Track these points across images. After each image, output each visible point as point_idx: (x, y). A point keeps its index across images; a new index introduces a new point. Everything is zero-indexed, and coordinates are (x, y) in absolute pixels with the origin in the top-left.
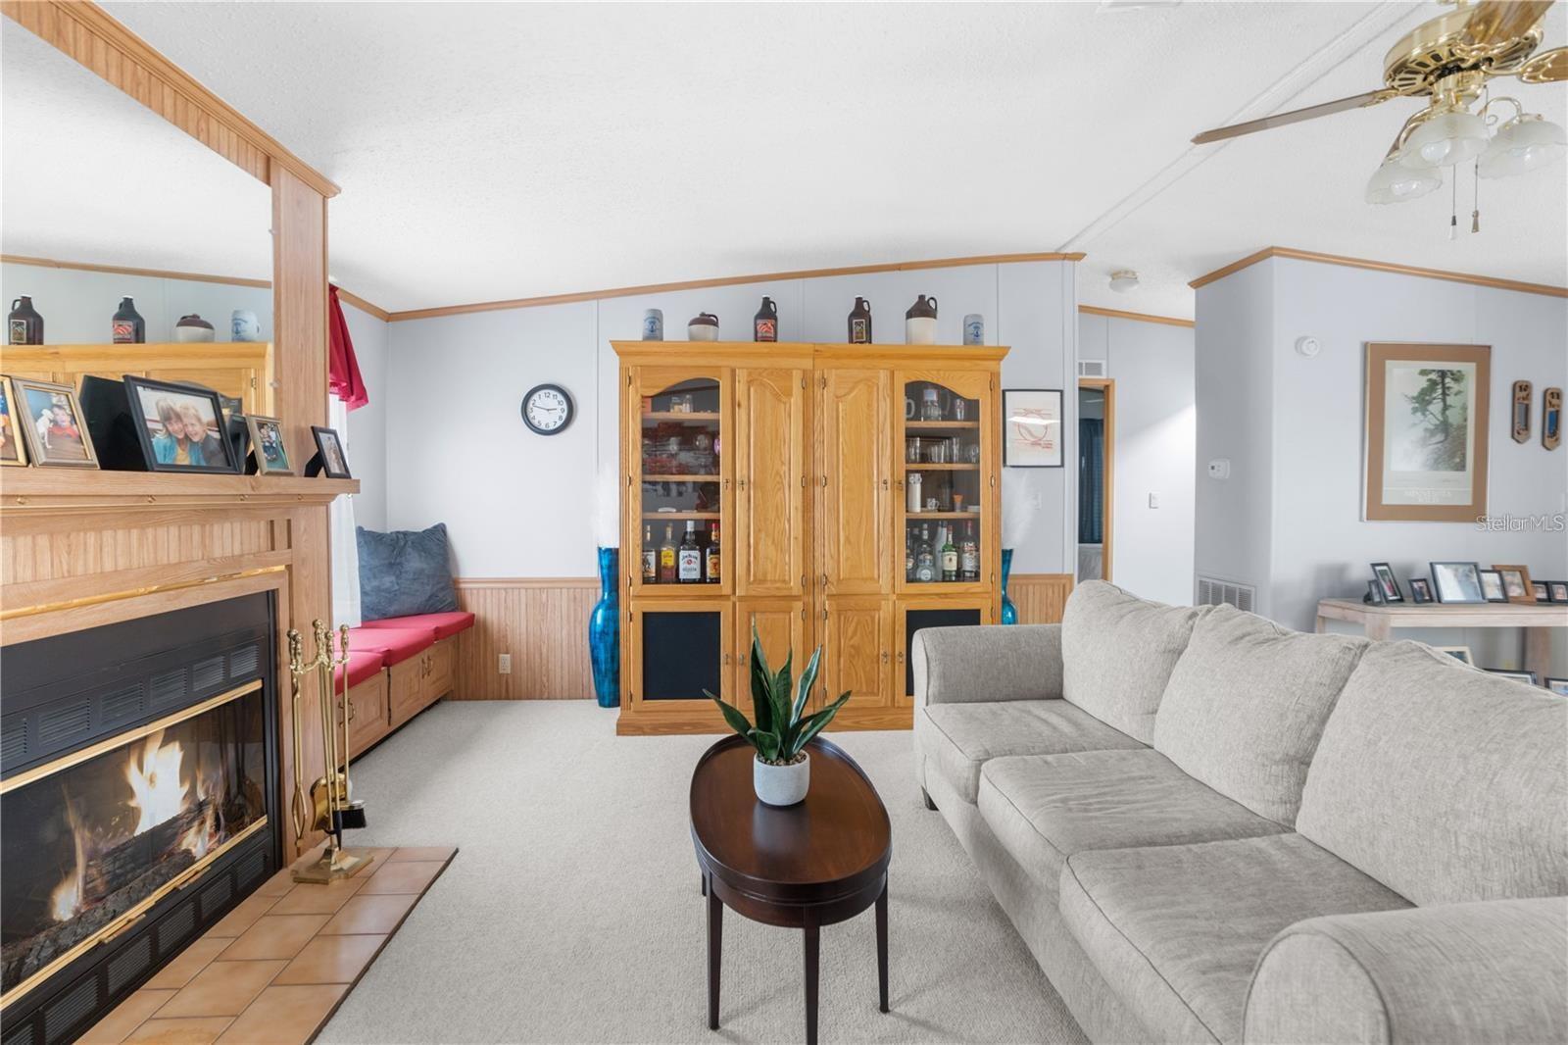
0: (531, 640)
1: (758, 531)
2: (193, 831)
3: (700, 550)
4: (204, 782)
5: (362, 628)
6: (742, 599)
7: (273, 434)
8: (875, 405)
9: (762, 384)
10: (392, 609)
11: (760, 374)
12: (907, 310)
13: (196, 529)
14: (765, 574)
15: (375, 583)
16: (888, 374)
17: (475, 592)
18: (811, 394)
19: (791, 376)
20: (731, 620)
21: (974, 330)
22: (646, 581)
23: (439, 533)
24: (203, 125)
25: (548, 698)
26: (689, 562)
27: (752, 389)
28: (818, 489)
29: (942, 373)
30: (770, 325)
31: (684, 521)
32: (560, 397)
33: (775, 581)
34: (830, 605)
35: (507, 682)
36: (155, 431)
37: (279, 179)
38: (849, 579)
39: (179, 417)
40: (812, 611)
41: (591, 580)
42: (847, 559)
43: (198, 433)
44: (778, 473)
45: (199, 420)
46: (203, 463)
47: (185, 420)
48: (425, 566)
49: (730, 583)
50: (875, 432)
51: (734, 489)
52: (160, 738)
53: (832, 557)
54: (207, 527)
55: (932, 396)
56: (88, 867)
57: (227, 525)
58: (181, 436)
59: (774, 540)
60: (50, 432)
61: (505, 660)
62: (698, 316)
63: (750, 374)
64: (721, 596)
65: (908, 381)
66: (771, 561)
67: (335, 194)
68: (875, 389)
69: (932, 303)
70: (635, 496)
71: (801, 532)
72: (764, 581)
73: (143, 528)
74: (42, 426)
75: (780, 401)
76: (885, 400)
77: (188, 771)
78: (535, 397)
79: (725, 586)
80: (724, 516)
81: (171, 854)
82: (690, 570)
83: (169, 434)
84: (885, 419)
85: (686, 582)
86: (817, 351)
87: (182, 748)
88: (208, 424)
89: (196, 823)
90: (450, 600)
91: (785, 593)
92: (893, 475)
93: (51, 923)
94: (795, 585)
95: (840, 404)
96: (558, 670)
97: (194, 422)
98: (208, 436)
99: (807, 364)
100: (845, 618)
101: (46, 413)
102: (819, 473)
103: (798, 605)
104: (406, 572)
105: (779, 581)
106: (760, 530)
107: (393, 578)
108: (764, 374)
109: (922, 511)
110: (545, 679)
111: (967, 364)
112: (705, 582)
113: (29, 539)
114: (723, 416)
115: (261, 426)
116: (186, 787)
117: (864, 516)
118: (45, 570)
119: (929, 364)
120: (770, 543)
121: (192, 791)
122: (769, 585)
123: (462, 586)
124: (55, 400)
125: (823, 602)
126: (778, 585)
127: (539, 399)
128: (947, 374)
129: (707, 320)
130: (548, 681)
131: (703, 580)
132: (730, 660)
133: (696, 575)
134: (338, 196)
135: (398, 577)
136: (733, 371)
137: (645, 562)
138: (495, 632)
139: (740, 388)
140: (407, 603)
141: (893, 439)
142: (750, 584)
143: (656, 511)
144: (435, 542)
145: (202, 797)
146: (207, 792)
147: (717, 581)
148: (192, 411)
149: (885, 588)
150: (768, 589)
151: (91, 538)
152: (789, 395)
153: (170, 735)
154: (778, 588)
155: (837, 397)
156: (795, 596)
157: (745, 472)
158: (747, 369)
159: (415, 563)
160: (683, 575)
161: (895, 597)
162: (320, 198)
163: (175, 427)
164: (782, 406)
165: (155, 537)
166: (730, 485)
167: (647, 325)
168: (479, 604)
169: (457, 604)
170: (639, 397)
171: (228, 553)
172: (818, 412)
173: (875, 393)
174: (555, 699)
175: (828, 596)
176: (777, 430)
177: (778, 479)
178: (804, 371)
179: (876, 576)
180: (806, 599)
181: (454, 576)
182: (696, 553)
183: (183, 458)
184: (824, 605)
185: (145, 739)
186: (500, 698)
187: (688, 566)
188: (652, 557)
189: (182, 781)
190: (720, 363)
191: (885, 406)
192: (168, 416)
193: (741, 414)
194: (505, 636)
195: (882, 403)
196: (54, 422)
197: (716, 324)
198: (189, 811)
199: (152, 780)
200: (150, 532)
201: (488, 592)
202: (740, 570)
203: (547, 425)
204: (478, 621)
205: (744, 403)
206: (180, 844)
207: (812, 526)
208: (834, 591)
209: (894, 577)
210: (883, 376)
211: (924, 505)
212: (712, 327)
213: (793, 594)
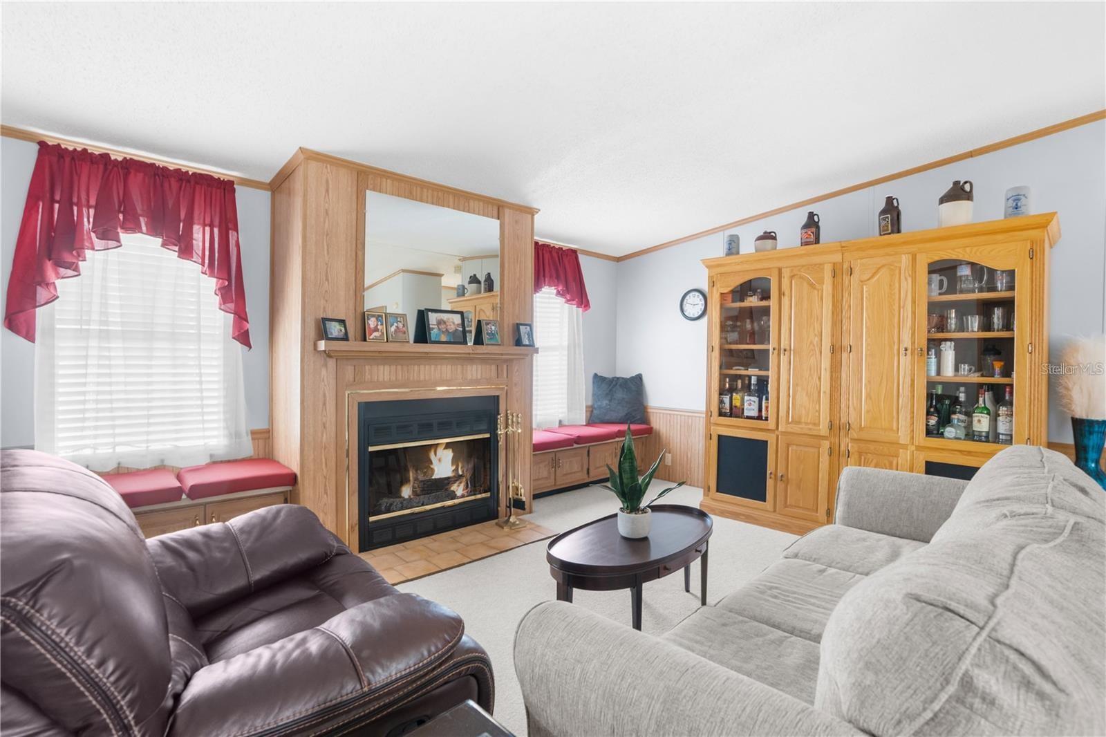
0: (682, 446)
1: (796, 385)
2: (456, 485)
3: (758, 397)
4: (462, 468)
5: (586, 425)
6: (784, 433)
7: (493, 328)
8: (897, 285)
9: (802, 277)
10: (607, 418)
11: (799, 270)
12: (940, 197)
13: (459, 367)
14: (800, 417)
15: (599, 403)
16: (911, 258)
17: (655, 414)
18: (840, 280)
19: (823, 269)
20: (775, 447)
21: (1016, 202)
22: (721, 414)
23: (639, 378)
24: (467, 204)
25: (690, 485)
26: (750, 404)
27: (793, 282)
28: (845, 355)
29: (968, 250)
30: (809, 233)
31: (750, 377)
32: (701, 297)
33: (806, 423)
34: (852, 446)
35: (669, 470)
36: (433, 328)
37: (504, 215)
38: (870, 427)
39: (445, 323)
40: (837, 448)
41: (701, 413)
42: (868, 412)
43: (452, 328)
44: (811, 343)
45: (454, 323)
46: (452, 340)
47: (447, 324)
48: (625, 396)
49: (775, 420)
50: (896, 307)
51: (779, 355)
52: (444, 446)
53: (854, 409)
54: (465, 366)
55: (965, 271)
56: (414, 483)
57: (474, 367)
58: (444, 330)
59: (807, 393)
60: (395, 331)
61: (669, 457)
62: (762, 234)
63: (792, 271)
64: (769, 430)
65: (930, 261)
66: (805, 408)
67: (537, 212)
68: (897, 272)
69: (967, 187)
70: (715, 358)
71: (829, 388)
72: (799, 423)
73: (436, 365)
74: (393, 329)
75: (815, 288)
76: (906, 279)
77: (455, 461)
78: (688, 297)
79: (771, 424)
80: (772, 374)
81: (446, 490)
82: (750, 410)
83: (439, 329)
84: (906, 296)
85: (748, 418)
86: (842, 247)
87: (453, 452)
88: (458, 325)
89: (458, 482)
90: (639, 417)
91: (815, 433)
92: (913, 343)
93: (400, 497)
94: (823, 429)
95: (865, 287)
96: (696, 469)
97: (451, 324)
98: (457, 329)
99: (837, 258)
100: (865, 459)
101: (395, 324)
102: (845, 343)
103: (826, 445)
104: (615, 399)
105: (810, 423)
106: (797, 385)
107: (607, 402)
108: (802, 270)
109: (955, 376)
110: (689, 473)
111: (999, 237)
112: (762, 419)
113: (395, 367)
114: (773, 303)
115: (487, 324)
116: (454, 467)
117: (884, 377)
118: (400, 377)
119: (953, 243)
120: (804, 395)
121: (456, 470)
122: (803, 426)
123: (649, 410)
124: (399, 320)
125: (846, 443)
126: (810, 426)
127: (690, 299)
128: (975, 249)
129: (769, 236)
130: (690, 474)
131: (759, 418)
132: (773, 476)
133: (755, 413)
134: (540, 213)
135: (610, 401)
136: (780, 270)
137: (721, 402)
138: (664, 439)
139: (785, 282)
140: (613, 416)
141: (914, 313)
142: (789, 423)
143: (732, 369)
144: (635, 386)
145: (460, 473)
146: (463, 472)
147: (767, 419)
148: (451, 320)
149: (903, 437)
150: (802, 428)
151: (416, 367)
152: (821, 282)
153: (448, 446)
154: (810, 429)
155: (862, 282)
156: (823, 436)
157: (787, 342)
158: (790, 267)
159: (620, 394)
160: (746, 413)
161: (913, 448)
162: (530, 216)
163: (442, 326)
164: (816, 292)
165: (441, 370)
166: (776, 352)
167: (726, 246)
168: (657, 423)
169: (645, 419)
170: (719, 294)
171: (474, 378)
172: (846, 295)
173: (897, 276)
174: (694, 486)
175: (851, 439)
176: (812, 311)
177: (811, 346)
178: (834, 264)
179: (895, 428)
180: (833, 440)
181: (645, 404)
182: (756, 399)
183: (444, 338)
184: (848, 446)
185: (438, 444)
186: (665, 480)
187: (749, 407)
188: (727, 399)
189: (452, 464)
190: (771, 266)
191: (907, 285)
192: (440, 322)
193: (785, 301)
194: (669, 443)
195: (904, 284)
196: (397, 327)
197: (774, 238)
198: (454, 476)
199: (440, 460)
200: (439, 367)
201: (661, 415)
202: (782, 413)
203: (693, 315)
204: (656, 432)
205: (787, 293)
206: (450, 488)
207: (839, 383)
208: (856, 436)
209: (913, 431)
210: (905, 260)
211: (957, 369)
212: (770, 241)
213: (821, 434)
